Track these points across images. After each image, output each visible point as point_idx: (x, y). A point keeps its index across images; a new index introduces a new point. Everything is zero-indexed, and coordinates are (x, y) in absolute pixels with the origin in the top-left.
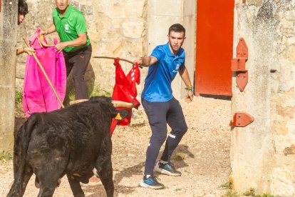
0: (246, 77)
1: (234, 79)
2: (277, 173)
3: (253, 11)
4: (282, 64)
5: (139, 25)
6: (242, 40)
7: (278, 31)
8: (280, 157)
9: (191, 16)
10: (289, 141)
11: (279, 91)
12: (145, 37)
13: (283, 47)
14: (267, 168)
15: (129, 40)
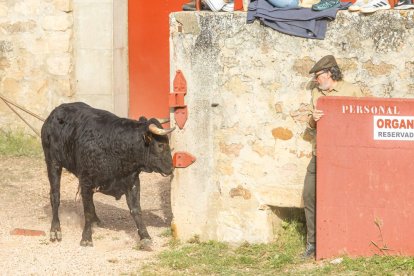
0: (186, 114)
1: (172, 115)
2: (223, 217)
3: (190, 40)
4: (224, 97)
5: (65, 60)
6: (179, 73)
7: (219, 60)
8: (225, 199)
9: (122, 49)
10: (235, 181)
11: (223, 127)
12: (72, 74)
13: (224, 78)
14: (212, 212)
15: (55, 78)
